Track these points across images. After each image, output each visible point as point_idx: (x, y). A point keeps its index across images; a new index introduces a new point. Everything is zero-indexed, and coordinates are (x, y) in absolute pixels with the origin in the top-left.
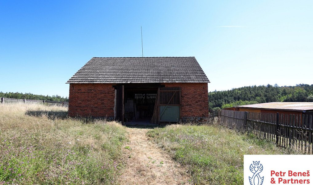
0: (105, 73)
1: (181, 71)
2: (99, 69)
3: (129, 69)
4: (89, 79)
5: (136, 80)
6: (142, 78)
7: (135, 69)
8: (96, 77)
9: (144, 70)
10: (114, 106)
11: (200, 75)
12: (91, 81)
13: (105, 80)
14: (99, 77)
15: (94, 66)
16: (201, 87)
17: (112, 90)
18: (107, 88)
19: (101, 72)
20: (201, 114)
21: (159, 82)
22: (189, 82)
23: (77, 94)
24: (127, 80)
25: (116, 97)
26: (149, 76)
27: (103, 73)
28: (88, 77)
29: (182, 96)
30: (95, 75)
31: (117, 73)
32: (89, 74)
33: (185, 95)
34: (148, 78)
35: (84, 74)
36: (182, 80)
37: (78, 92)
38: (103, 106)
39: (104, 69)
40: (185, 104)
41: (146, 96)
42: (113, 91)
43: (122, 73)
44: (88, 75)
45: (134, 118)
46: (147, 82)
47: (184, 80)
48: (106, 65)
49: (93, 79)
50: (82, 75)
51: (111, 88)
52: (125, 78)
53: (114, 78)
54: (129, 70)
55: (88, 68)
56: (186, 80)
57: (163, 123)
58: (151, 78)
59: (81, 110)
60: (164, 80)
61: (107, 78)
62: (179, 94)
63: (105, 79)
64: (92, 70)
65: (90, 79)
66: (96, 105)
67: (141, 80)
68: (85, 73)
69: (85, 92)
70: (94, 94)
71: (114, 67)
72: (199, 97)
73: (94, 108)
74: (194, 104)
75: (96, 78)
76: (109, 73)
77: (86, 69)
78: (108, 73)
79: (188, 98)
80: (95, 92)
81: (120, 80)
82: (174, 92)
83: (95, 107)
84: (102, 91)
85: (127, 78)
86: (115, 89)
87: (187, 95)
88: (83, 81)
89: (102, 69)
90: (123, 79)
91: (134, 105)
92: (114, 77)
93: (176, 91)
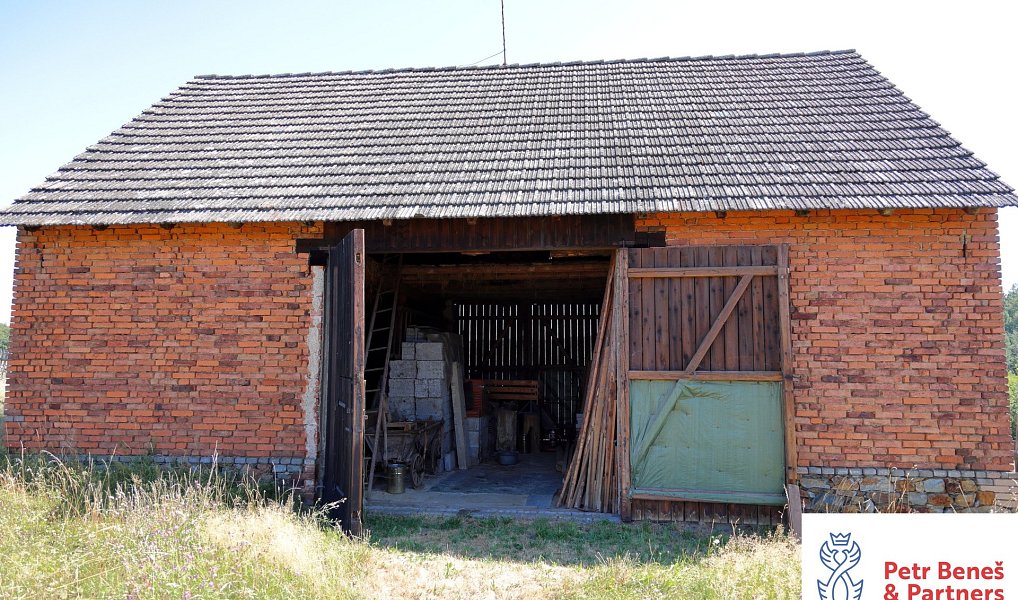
0: (250, 162)
1: (777, 138)
2: (216, 138)
3: (412, 132)
4: (141, 195)
5: (454, 198)
6: (499, 186)
7: (450, 131)
8: (191, 183)
9: (517, 137)
10: (302, 383)
11: (928, 153)
12: (151, 211)
13: (246, 203)
14: (211, 182)
15: (190, 124)
16: (947, 238)
17: (296, 269)
18: (257, 256)
19: (229, 154)
20: (948, 449)
21: (622, 207)
22: (849, 203)
23: (61, 298)
24: (397, 200)
25: (317, 319)
26: (548, 174)
27: (239, 162)
28: (135, 185)
29: (795, 314)
30: (186, 173)
31: (333, 160)
32: (148, 165)
33: (820, 301)
34: (540, 185)
35: (117, 165)
36: (792, 190)
37: (72, 288)
38: (232, 383)
39: (251, 137)
40: (819, 370)
41: (524, 317)
42: (303, 274)
43: (361, 159)
44: (140, 174)
45: (448, 459)
46: (536, 210)
47: (809, 190)
48: (269, 114)
49: (165, 194)
50: (106, 175)
51: (287, 254)
52: (382, 189)
53: (306, 191)
54: (413, 140)
55: (150, 132)
56: (827, 190)
57: (654, 510)
58: (565, 184)
59: (85, 406)
60: (657, 192)
61: (260, 192)
62: (772, 297)
63: (247, 192)
64: (174, 147)
65: (147, 194)
66: (185, 376)
67: (495, 198)
68: (125, 165)
69: (114, 287)
70: (175, 299)
71: (316, 127)
72: (929, 320)
73: (173, 394)
74: (891, 372)
75: (188, 193)
76: (280, 161)
77: (135, 140)
78: (274, 162)
79: (845, 323)
80: (180, 281)
81: (348, 201)
82: (738, 278)
83: (180, 389)
84: (224, 275)
85: (395, 189)
86: (312, 262)
87: (832, 302)
88: (96, 212)
89: (240, 137)
90: (371, 190)
91: (448, 371)
92: (306, 180)
93: (748, 272)
